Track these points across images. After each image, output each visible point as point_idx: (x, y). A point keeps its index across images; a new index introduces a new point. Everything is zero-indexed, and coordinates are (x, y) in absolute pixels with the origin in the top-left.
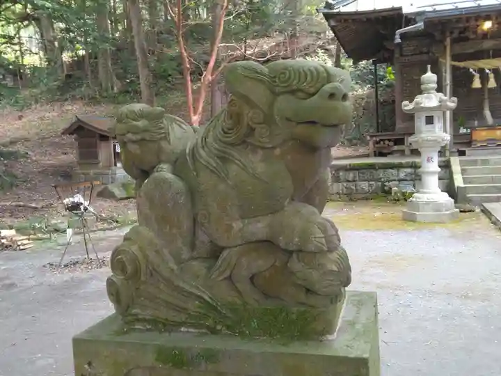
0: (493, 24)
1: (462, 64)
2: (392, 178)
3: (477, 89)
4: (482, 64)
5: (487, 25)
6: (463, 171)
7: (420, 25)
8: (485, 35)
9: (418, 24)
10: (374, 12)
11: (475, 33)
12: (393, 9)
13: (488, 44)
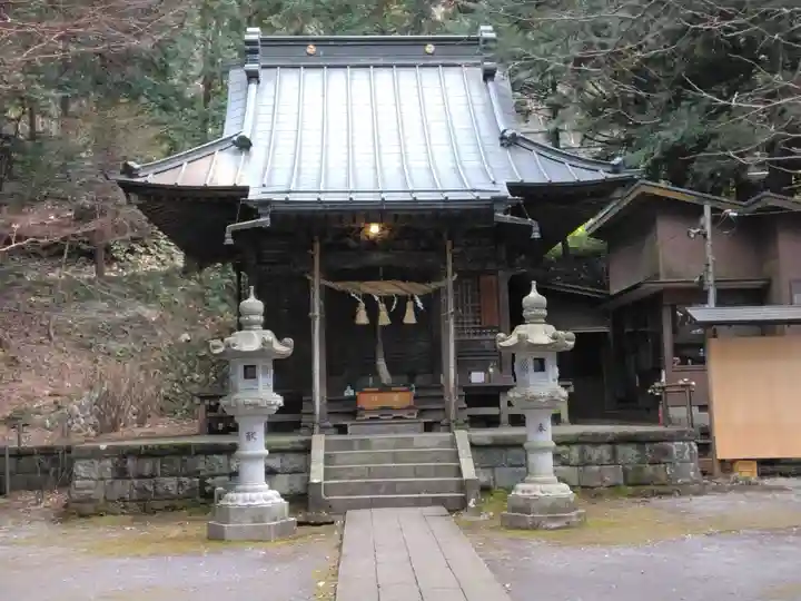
0: (383, 229)
1: (339, 286)
2: (217, 471)
3: (363, 326)
4: (367, 287)
5: (374, 229)
6: (328, 459)
7: (265, 221)
8: (373, 244)
9: (262, 220)
10: (205, 189)
11: (357, 239)
12: (235, 189)
13: (377, 258)
